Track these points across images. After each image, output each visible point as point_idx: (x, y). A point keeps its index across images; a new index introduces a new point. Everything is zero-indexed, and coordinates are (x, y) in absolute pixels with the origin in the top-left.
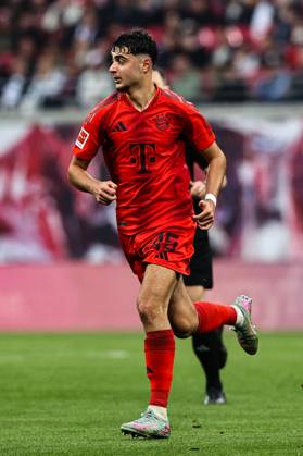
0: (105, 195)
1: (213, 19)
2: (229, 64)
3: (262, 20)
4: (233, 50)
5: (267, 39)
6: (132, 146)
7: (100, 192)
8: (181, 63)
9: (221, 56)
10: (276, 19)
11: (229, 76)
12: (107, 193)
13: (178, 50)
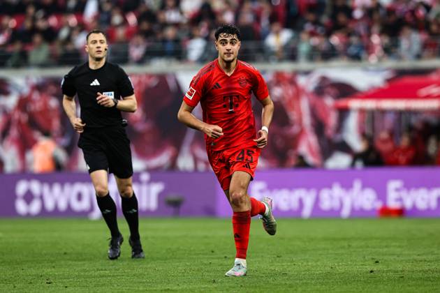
0: (216, 133)
1: (58, 9)
2: (69, 39)
3: (91, 9)
4: (72, 29)
5: (93, 22)
6: (224, 98)
7: (212, 131)
8: (37, 39)
9: (64, 33)
10: (100, 8)
11: (70, 47)
12: (217, 131)
13: (34, 30)
